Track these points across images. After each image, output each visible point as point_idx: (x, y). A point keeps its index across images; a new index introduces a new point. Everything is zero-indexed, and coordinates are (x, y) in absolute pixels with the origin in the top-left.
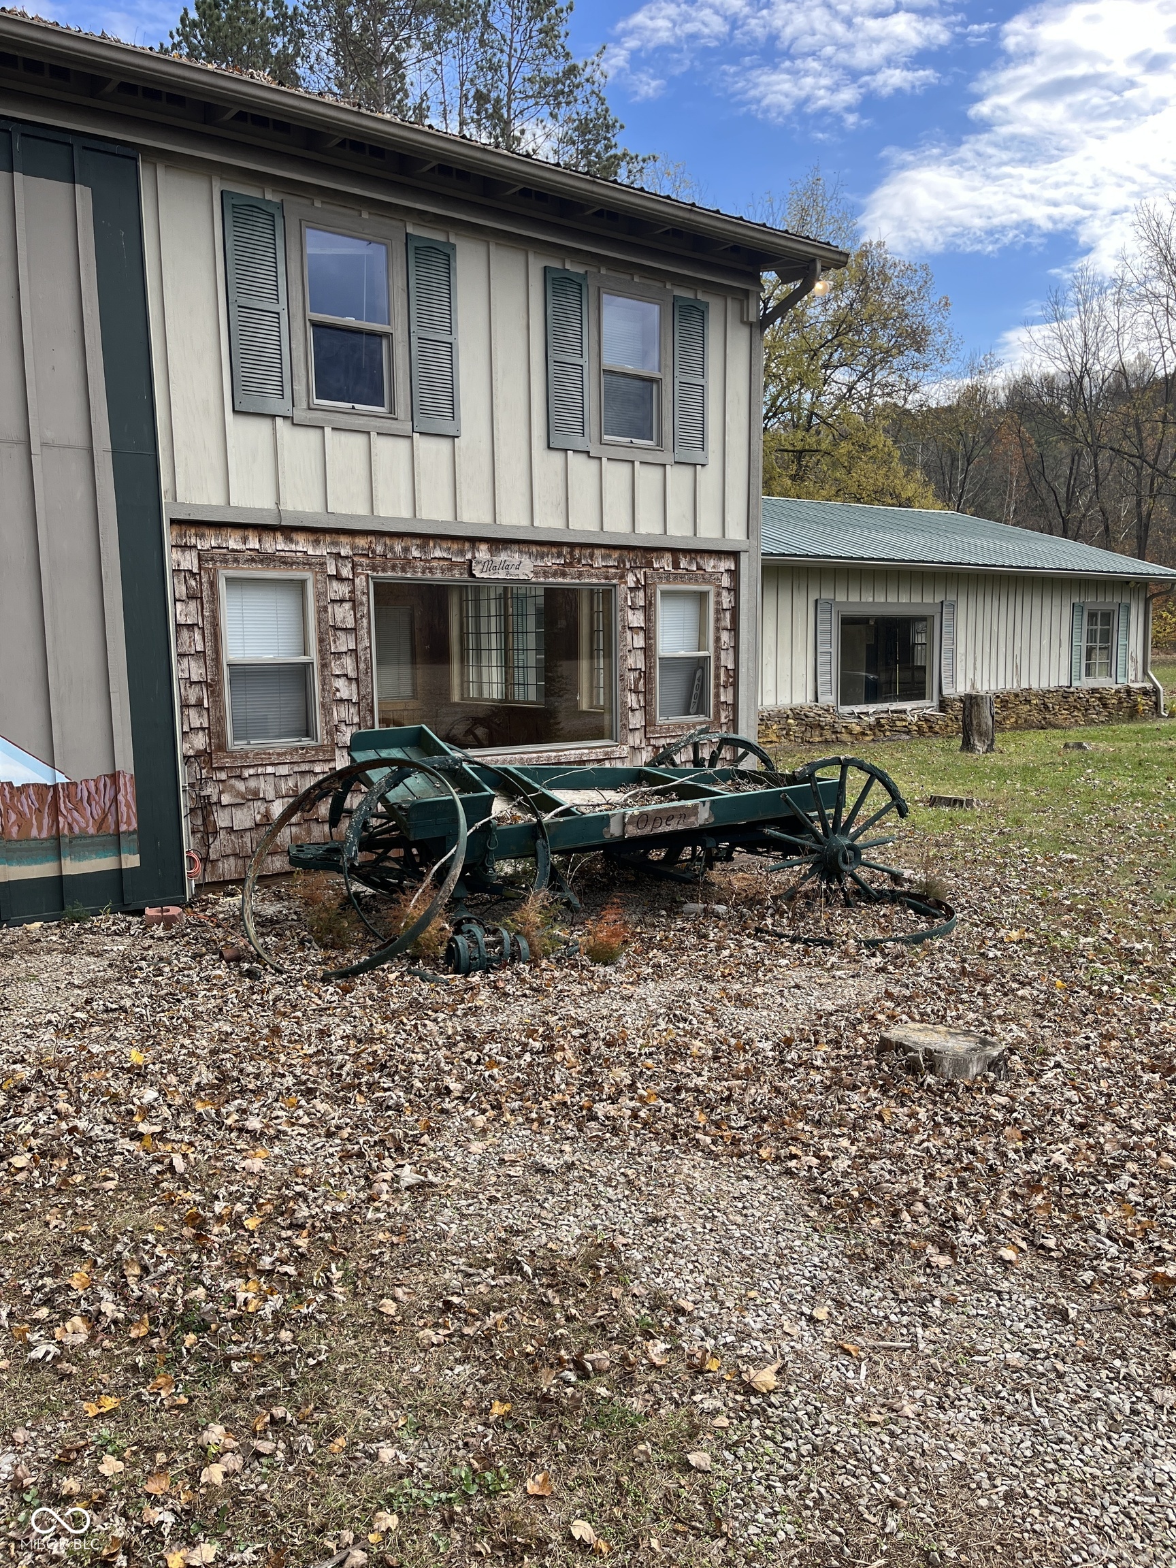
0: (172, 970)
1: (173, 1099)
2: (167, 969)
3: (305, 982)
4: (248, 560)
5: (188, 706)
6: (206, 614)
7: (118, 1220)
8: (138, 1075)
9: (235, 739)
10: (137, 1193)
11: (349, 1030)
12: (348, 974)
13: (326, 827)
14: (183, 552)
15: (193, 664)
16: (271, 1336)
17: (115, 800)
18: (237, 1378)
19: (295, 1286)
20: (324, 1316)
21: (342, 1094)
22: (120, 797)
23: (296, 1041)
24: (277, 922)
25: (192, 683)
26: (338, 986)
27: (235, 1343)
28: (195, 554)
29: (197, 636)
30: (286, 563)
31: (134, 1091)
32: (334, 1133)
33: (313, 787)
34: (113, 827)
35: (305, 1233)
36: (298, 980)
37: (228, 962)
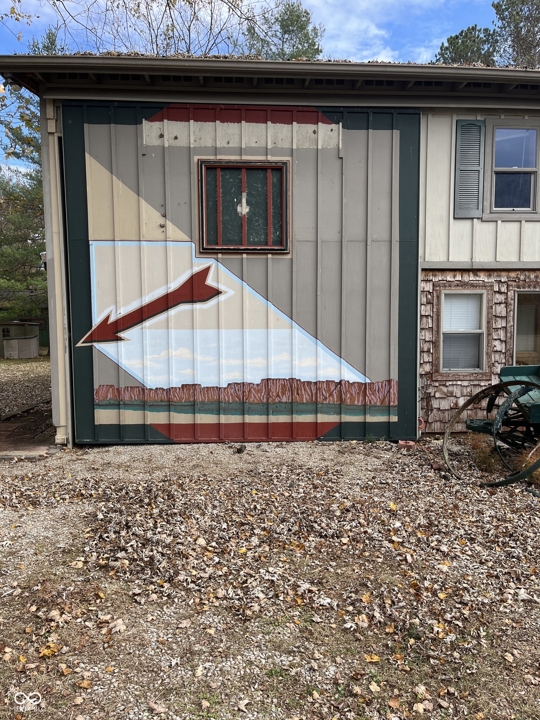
0: (409, 470)
1: (408, 528)
2: (407, 469)
3: (471, 486)
4: (455, 286)
5: (423, 352)
6: (434, 310)
7: (383, 577)
8: (393, 514)
9: (444, 367)
10: (391, 566)
11: (493, 513)
12: (494, 486)
13: (485, 412)
14: (426, 283)
15: (427, 333)
16: (450, 652)
17: (389, 392)
18: (432, 667)
19: (462, 633)
20: (476, 652)
21: (488, 544)
22: (391, 391)
23: (466, 513)
24: (459, 455)
25: (426, 342)
26: (488, 490)
27: (432, 650)
28: (431, 283)
29: (430, 320)
30: (473, 286)
31: (391, 521)
32: (483, 563)
33: (480, 392)
34: (387, 403)
35: (467, 608)
36: (468, 484)
37: (435, 470)
